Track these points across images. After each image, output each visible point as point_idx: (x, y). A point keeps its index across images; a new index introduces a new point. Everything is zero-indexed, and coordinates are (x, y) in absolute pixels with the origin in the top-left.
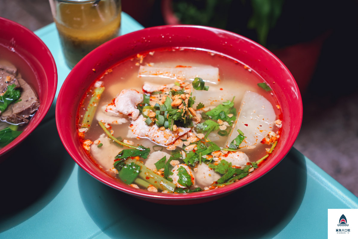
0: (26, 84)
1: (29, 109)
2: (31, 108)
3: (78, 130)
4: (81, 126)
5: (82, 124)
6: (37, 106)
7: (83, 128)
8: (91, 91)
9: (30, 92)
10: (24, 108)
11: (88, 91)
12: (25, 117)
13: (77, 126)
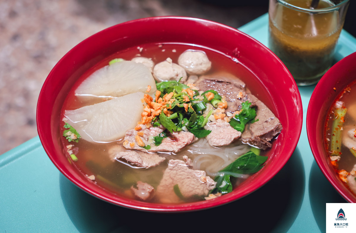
0: (259, 101)
1: (272, 131)
2: (274, 130)
3: (330, 158)
4: (331, 153)
5: (332, 151)
6: (279, 129)
7: (334, 155)
8: (333, 112)
9: (267, 111)
10: (267, 131)
11: (330, 113)
12: (267, 140)
13: (328, 153)
